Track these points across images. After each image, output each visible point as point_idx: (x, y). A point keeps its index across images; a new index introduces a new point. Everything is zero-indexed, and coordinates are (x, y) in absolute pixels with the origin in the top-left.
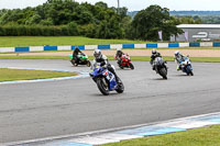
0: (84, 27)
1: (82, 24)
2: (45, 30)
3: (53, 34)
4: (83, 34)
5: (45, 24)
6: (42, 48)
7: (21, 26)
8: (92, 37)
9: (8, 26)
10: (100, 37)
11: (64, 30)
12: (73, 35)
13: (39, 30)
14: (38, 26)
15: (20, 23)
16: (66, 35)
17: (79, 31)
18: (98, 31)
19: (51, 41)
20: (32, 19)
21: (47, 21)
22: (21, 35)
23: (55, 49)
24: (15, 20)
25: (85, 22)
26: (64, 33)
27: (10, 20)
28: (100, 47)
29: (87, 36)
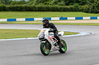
0: (83, 7)
1: (81, 5)
2: (61, 8)
3: (65, 10)
4: (82, 11)
5: (60, 5)
6: (58, 19)
7: (46, 5)
8: (87, 12)
9: (39, 5)
10: (92, 12)
11: (71, 8)
12: (76, 11)
13: (57, 8)
14: (56, 6)
15: (46, 4)
16: (73, 11)
17: (80, 9)
18: (91, 9)
19: (64, 14)
20: (53, 2)
21: (62, 3)
22: (46, 11)
23: (66, 19)
24: (43, 2)
25: (83, 4)
26: (71, 10)
27: (40, 2)
28: (92, 18)
29: (85, 12)
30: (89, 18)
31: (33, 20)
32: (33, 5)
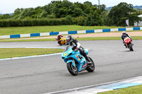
0: (77, 18)
1: (75, 16)
2: (51, 22)
3: (56, 24)
4: (76, 23)
5: (50, 18)
7: (34, 19)
8: (82, 25)
9: (25, 19)
10: (88, 25)
11: (63, 21)
13: (46, 21)
14: (46, 19)
15: (33, 17)
16: (65, 24)
17: (73, 21)
18: (86, 21)
19: (55, 28)
20: (41, 14)
21: (51, 16)
22: (34, 25)
24: (30, 16)
25: (77, 15)
26: (63, 23)
27: (27, 16)
28: (87, 32)
29: (79, 25)
30: (85, 32)
31: (19, 36)
32: (19, 19)
